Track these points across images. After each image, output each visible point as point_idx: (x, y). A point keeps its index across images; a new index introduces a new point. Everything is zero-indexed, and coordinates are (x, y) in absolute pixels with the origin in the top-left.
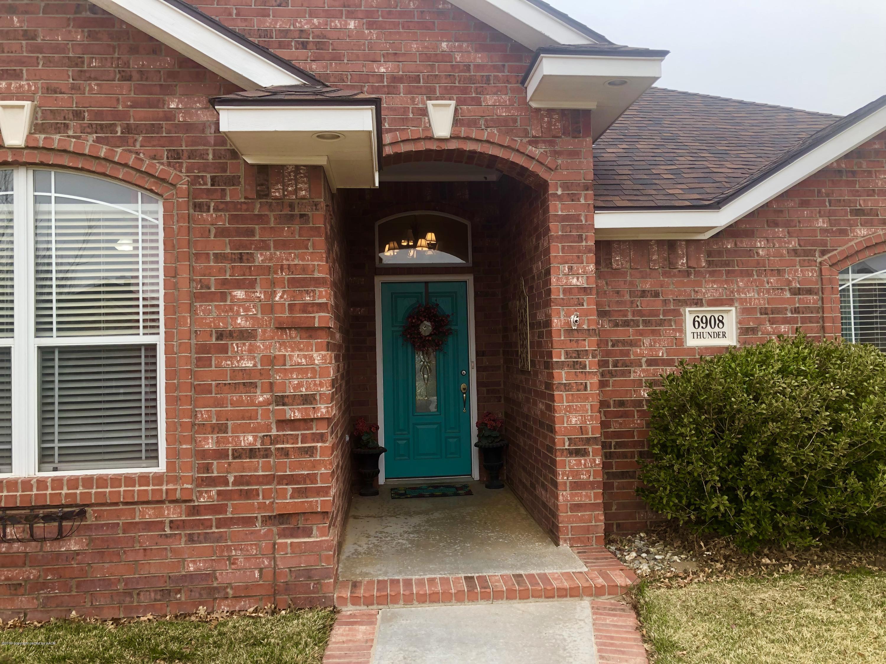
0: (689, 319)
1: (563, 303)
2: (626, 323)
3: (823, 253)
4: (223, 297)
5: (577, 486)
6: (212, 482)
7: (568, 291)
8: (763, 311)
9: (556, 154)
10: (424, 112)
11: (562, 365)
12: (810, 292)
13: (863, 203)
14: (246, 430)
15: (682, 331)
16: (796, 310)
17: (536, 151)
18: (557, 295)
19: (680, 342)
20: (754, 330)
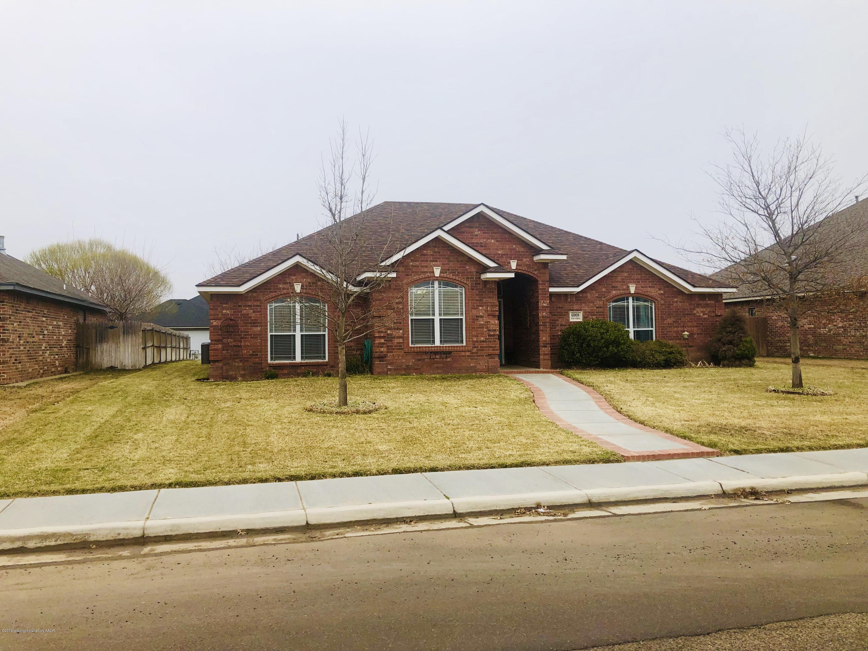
0: (571, 314)
1: (542, 310)
2: (555, 315)
3: (604, 297)
4: (477, 308)
5: (545, 354)
6: (475, 347)
7: (543, 307)
8: (589, 312)
9: (540, 273)
10: (509, 263)
11: (541, 325)
12: (601, 308)
13: (614, 284)
14: (482, 337)
15: (569, 317)
16: (597, 312)
17: (536, 273)
18: (540, 308)
19: (569, 320)
20: (587, 317)
